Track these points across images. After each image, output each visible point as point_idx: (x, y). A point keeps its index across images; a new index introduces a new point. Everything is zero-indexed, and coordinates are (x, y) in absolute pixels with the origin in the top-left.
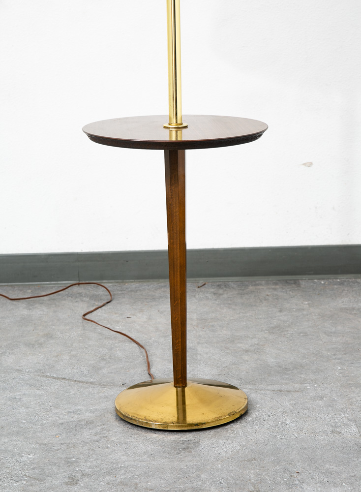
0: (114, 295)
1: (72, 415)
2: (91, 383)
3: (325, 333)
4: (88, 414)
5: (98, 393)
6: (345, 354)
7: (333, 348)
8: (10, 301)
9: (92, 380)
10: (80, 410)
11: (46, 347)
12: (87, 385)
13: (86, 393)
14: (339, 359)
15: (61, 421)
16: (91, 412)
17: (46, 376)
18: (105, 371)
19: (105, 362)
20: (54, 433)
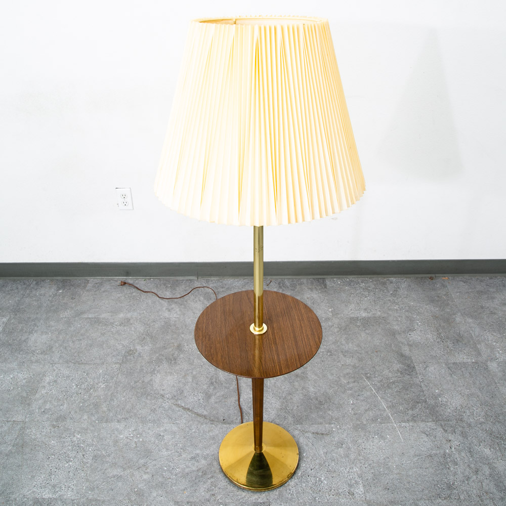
0: (218, 292)
1: (193, 461)
2: (205, 417)
3: (342, 352)
4: (203, 462)
5: (209, 431)
6: (354, 382)
7: (347, 374)
8: (158, 298)
9: (205, 413)
10: (198, 455)
11: (179, 364)
12: (202, 420)
13: (202, 432)
14: (351, 389)
15: (187, 470)
16: (205, 458)
17: (178, 406)
18: (213, 400)
19: (212, 387)
20: (183, 488)
